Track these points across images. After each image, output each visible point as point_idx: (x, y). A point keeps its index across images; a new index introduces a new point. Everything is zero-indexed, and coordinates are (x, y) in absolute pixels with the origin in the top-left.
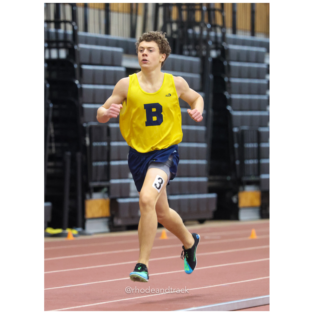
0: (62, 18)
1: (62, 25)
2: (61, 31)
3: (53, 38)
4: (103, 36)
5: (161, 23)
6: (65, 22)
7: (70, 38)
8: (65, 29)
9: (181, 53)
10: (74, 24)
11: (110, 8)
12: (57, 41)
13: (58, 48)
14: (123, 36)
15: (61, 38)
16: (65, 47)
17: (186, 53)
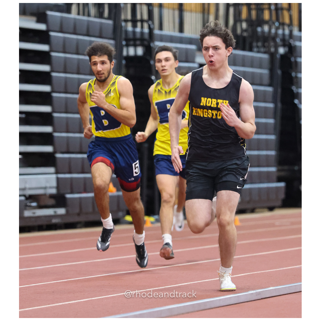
0: (139, 17)
1: (139, 24)
2: (138, 30)
3: (131, 36)
4: (177, 34)
5: (231, 22)
6: (142, 21)
7: (146, 37)
8: (142, 27)
9: (251, 50)
10: (150, 22)
11: (183, 8)
12: (135, 39)
13: (135, 46)
14: (196, 34)
15: (138, 36)
16: (142, 45)
17: (255, 49)
